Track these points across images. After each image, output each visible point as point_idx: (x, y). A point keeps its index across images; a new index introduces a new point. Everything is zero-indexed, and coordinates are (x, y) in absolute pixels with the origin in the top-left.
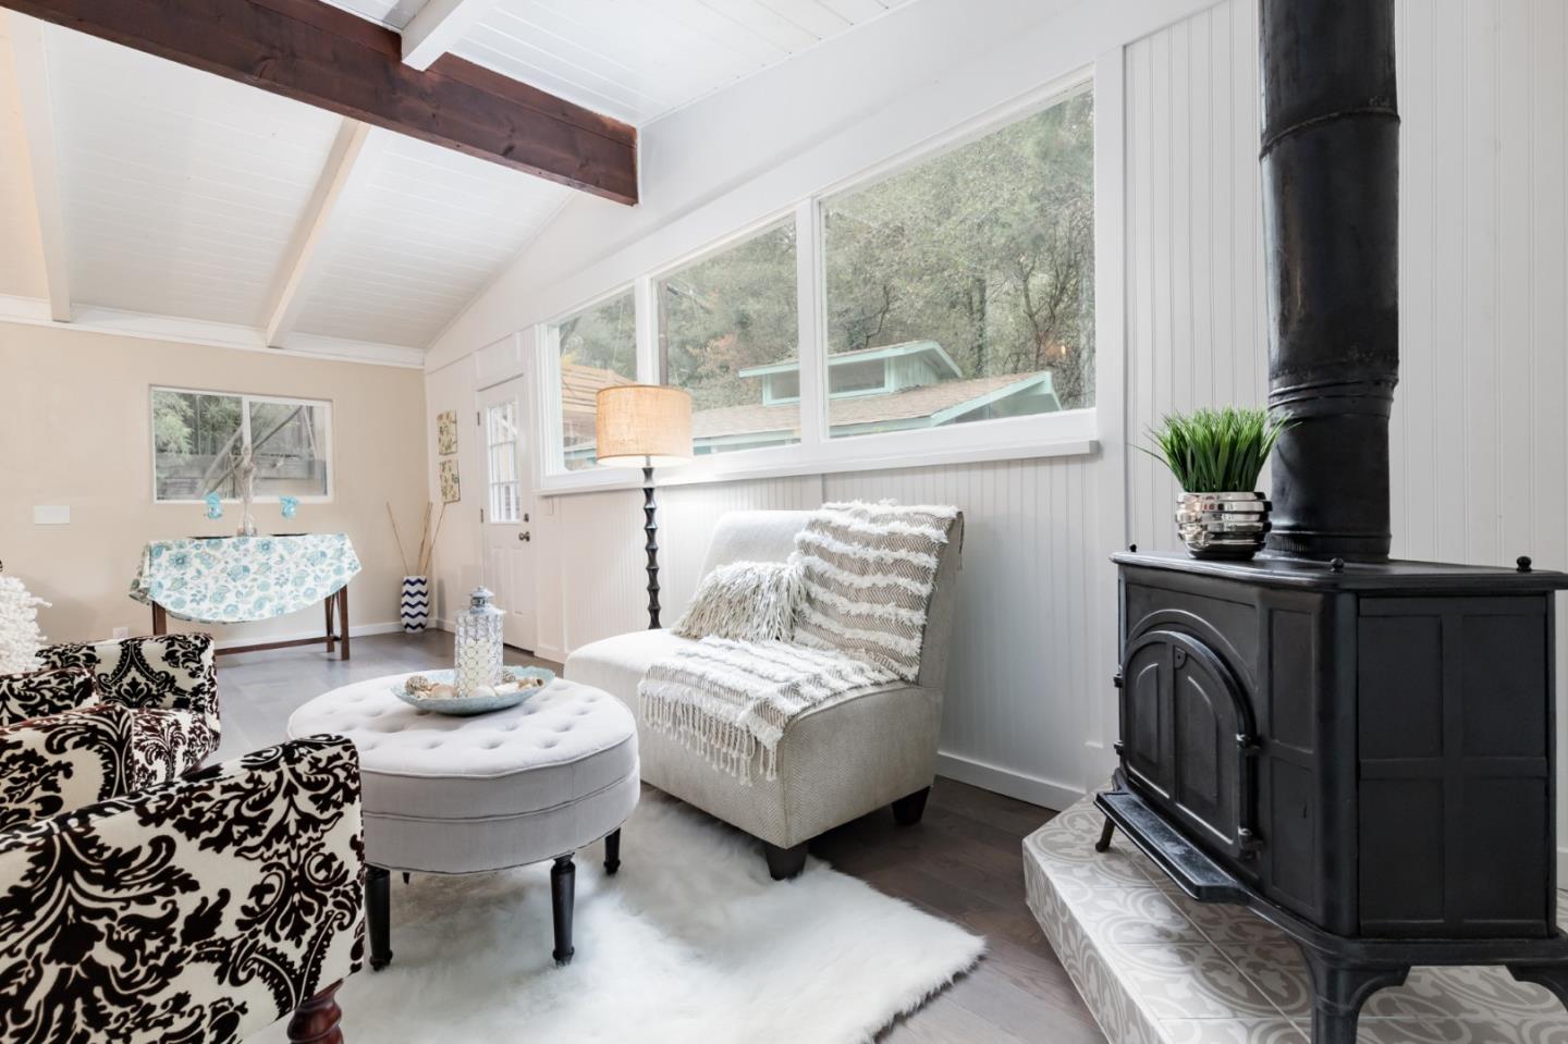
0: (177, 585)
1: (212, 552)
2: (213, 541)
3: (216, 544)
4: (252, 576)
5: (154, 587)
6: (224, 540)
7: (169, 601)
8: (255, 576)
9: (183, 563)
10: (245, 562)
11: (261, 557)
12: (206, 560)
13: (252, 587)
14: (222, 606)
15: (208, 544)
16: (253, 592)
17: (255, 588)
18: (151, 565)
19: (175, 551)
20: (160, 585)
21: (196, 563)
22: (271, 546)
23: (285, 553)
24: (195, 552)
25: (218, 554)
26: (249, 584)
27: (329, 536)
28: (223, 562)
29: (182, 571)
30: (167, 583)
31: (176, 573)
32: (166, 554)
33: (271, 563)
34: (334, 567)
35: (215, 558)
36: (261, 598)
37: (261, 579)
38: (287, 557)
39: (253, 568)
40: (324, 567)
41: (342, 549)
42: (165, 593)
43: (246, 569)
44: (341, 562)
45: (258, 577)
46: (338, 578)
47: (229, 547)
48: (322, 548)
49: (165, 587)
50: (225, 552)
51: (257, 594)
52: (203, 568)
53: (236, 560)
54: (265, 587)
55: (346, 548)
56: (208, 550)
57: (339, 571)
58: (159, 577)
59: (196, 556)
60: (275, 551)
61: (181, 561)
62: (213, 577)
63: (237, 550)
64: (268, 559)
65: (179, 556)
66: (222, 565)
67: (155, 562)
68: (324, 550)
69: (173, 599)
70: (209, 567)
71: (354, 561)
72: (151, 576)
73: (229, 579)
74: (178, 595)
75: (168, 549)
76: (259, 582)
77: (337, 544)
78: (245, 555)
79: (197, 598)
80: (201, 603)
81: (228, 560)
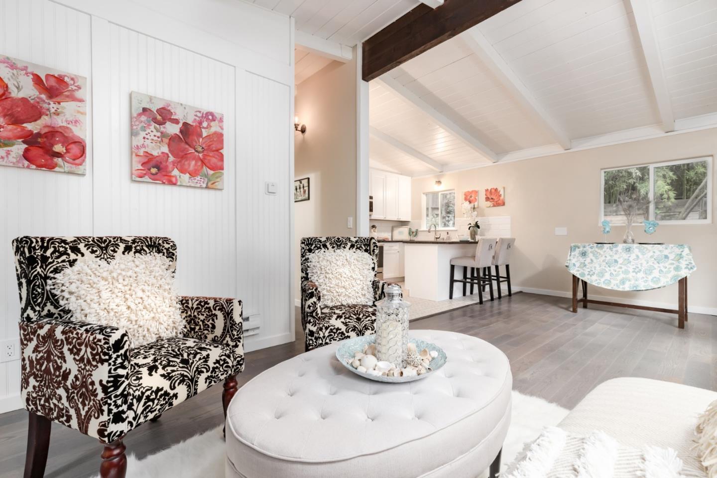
0: (582, 265)
1: (599, 251)
2: (599, 245)
3: (601, 246)
4: (619, 266)
5: (571, 266)
6: (605, 245)
7: (578, 273)
8: (620, 266)
9: (585, 255)
10: (616, 257)
11: (625, 256)
12: (595, 254)
13: (619, 271)
14: (603, 280)
15: (597, 246)
16: (620, 274)
17: (621, 272)
18: (570, 255)
19: (581, 249)
20: (574, 265)
21: (591, 256)
22: (632, 250)
23: (639, 254)
24: (590, 250)
25: (601, 252)
26: (618, 270)
27: (672, 245)
28: (604, 256)
29: (584, 259)
30: (578, 264)
31: (582, 260)
32: (577, 250)
33: (631, 259)
34: (675, 266)
35: (600, 254)
36: (623, 278)
37: (624, 268)
38: (641, 256)
39: (620, 261)
40: (666, 265)
41: (681, 254)
42: (577, 269)
43: (616, 261)
44: (679, 263)
45: (623, 266)
46: (676, 273)
47: (607, 248)
48: (666, 252)
49: (577, 266)
50: (605, 251)
51: (622, 276)
52: (593, 258)
53: (611, 256)
54: (626, 272)
55: (684, 254)
56: (597, 250)
57: (677, 269)
58: (574, 261)
59: (591, 252)
60: (633, 253)
61: (584, 254)
62: (599, 264)
63: (612, 251)
64: (629, 257)
65: (583, 251)
66: (603, 258)
67: (573, 254)
68: (668, 254)
69: (580, 272)
70: (597, 258)
71: (691, 263)
72: (570, 260)
73: (607, 266)
74: (583, 271)
75: (579, 248)
76: (623, 269)
77: (678, 251)
78: (616, 254)
79: (591, 273)
80: (592, 276)
81: (607, 255)
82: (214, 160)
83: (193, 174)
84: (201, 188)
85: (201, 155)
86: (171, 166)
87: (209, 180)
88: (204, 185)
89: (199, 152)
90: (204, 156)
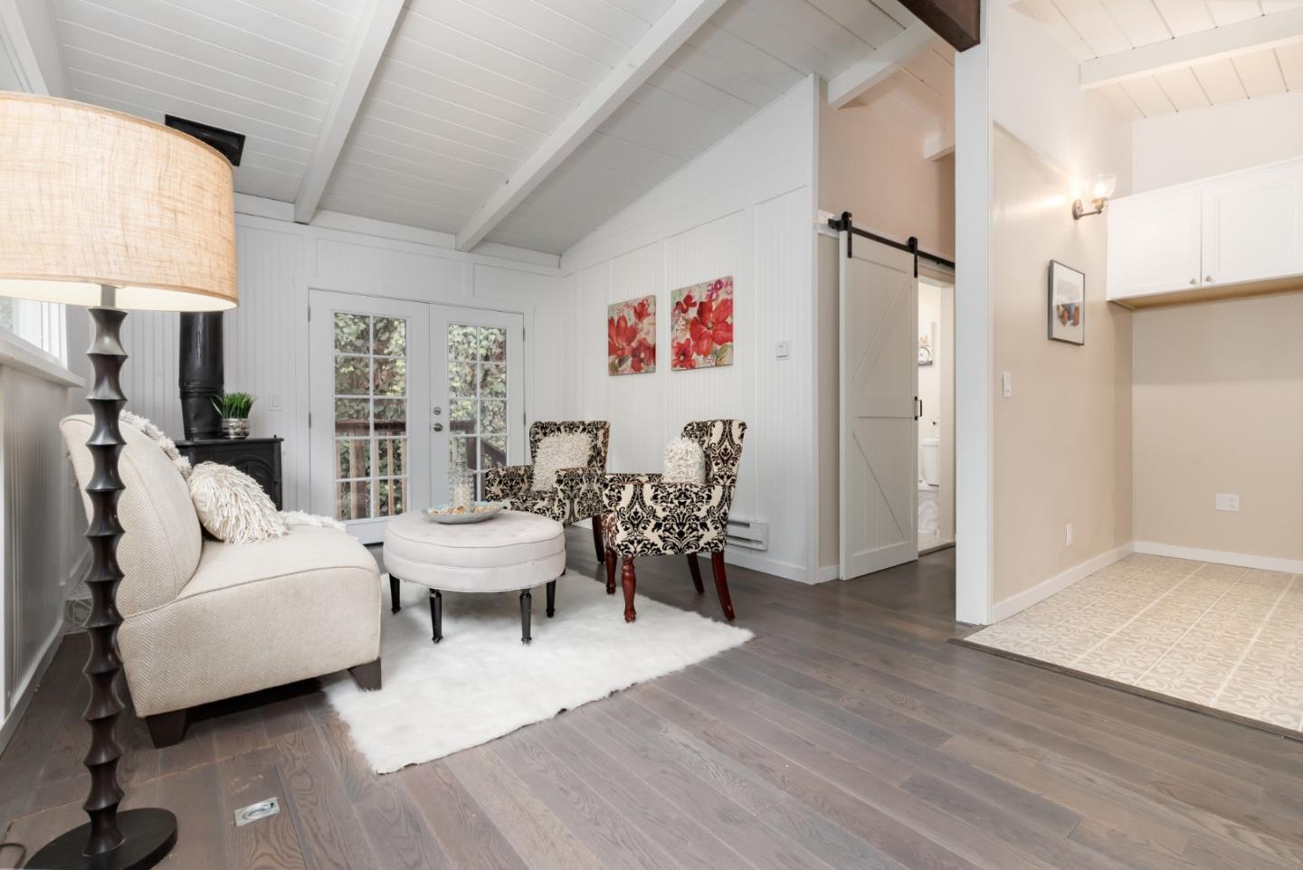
82: (722, 334)
83: (706, 354)
84: (712, 367)
85: (711, 332)
86: (691, 350)
87: (717, 357)
88: (714, 364)
89: (709, 329)
90: (715, 331)
